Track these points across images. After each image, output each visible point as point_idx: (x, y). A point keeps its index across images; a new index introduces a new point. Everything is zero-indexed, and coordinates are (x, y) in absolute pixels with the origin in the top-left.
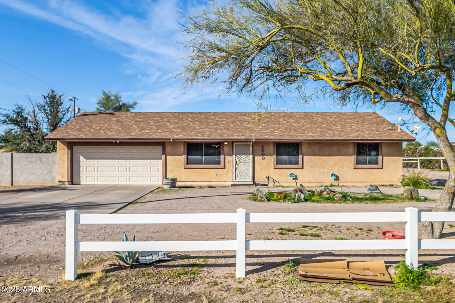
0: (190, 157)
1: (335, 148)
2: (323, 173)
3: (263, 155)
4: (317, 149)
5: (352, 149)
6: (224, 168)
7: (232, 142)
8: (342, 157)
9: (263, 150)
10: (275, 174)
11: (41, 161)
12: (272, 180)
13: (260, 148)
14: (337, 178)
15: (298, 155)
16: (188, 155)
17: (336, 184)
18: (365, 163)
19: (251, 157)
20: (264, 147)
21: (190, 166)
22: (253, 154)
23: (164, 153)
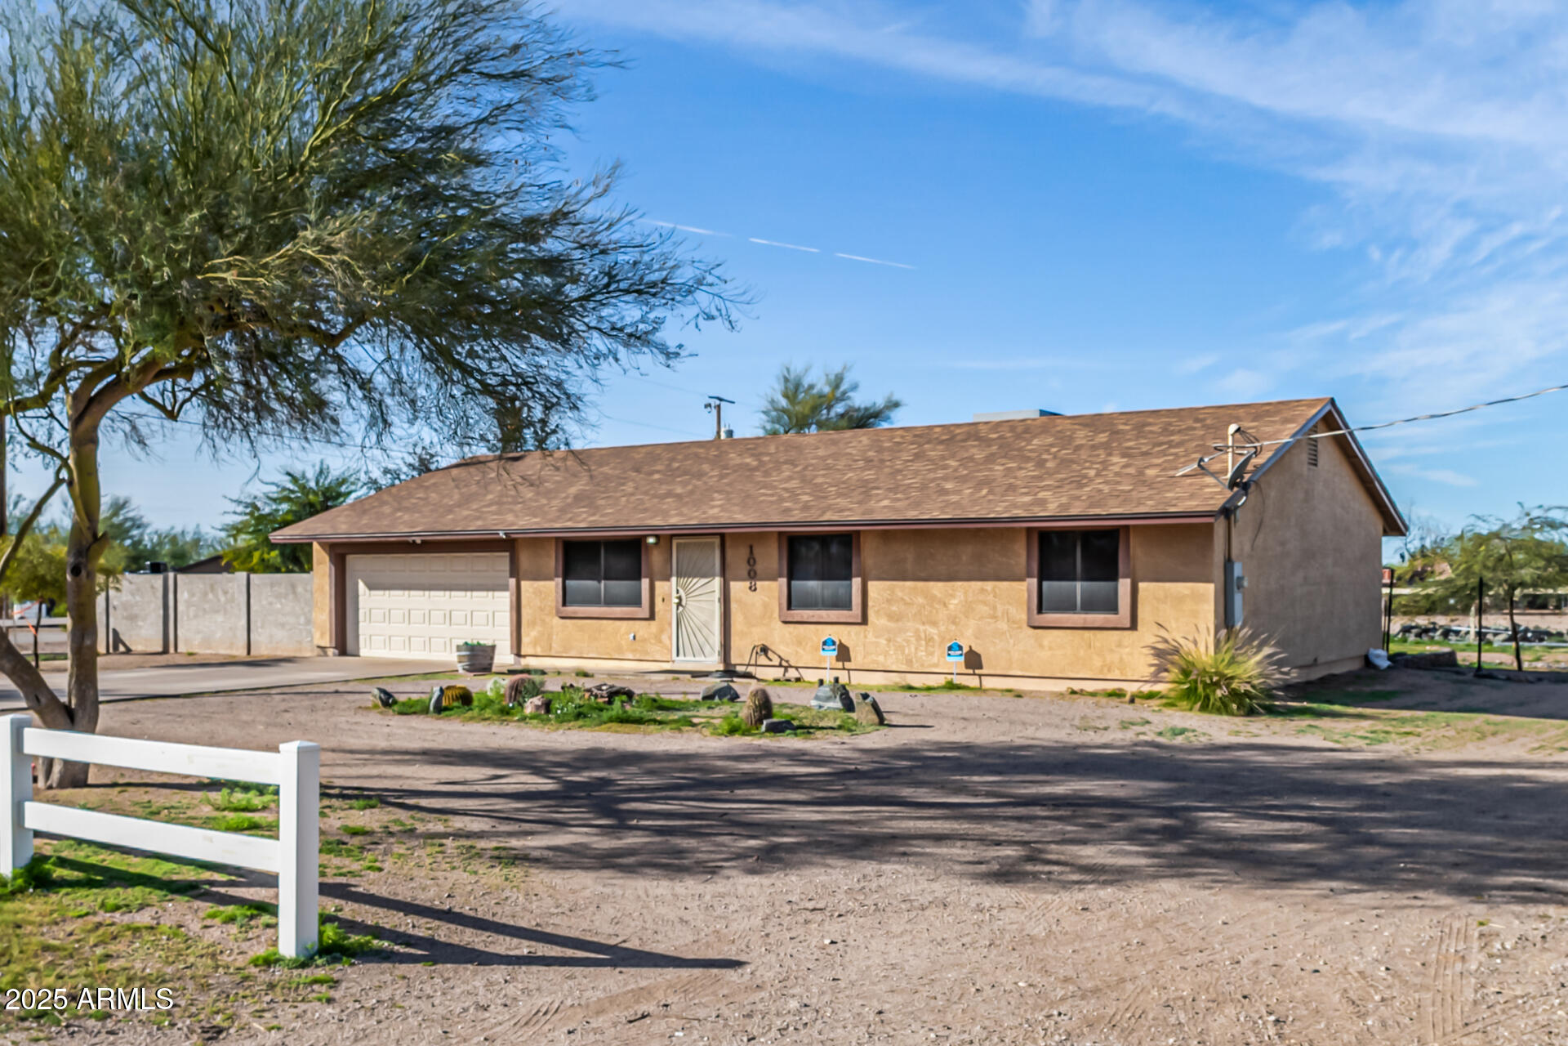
0: (572, 583)
1: (966, 552)
2: (929, 640)
3: (752, 576)
4: (908, 554)
5: (1021, 554)
6: (652, 617)
7: (668, 538)
8: (989, 585)
9: (751, 561)
10: (784, 641)
11: (294, 593)
12: (776, 661)
13: (743, 552)
14: (973, 661)
15: (849, 577)
16: (566, 576)
17: (973, 682)
18: (1068, 606)
19: (717, 582)
20: (756, 551)
21: (570, 610)
22: (723, 574)
23: (515, 572)
